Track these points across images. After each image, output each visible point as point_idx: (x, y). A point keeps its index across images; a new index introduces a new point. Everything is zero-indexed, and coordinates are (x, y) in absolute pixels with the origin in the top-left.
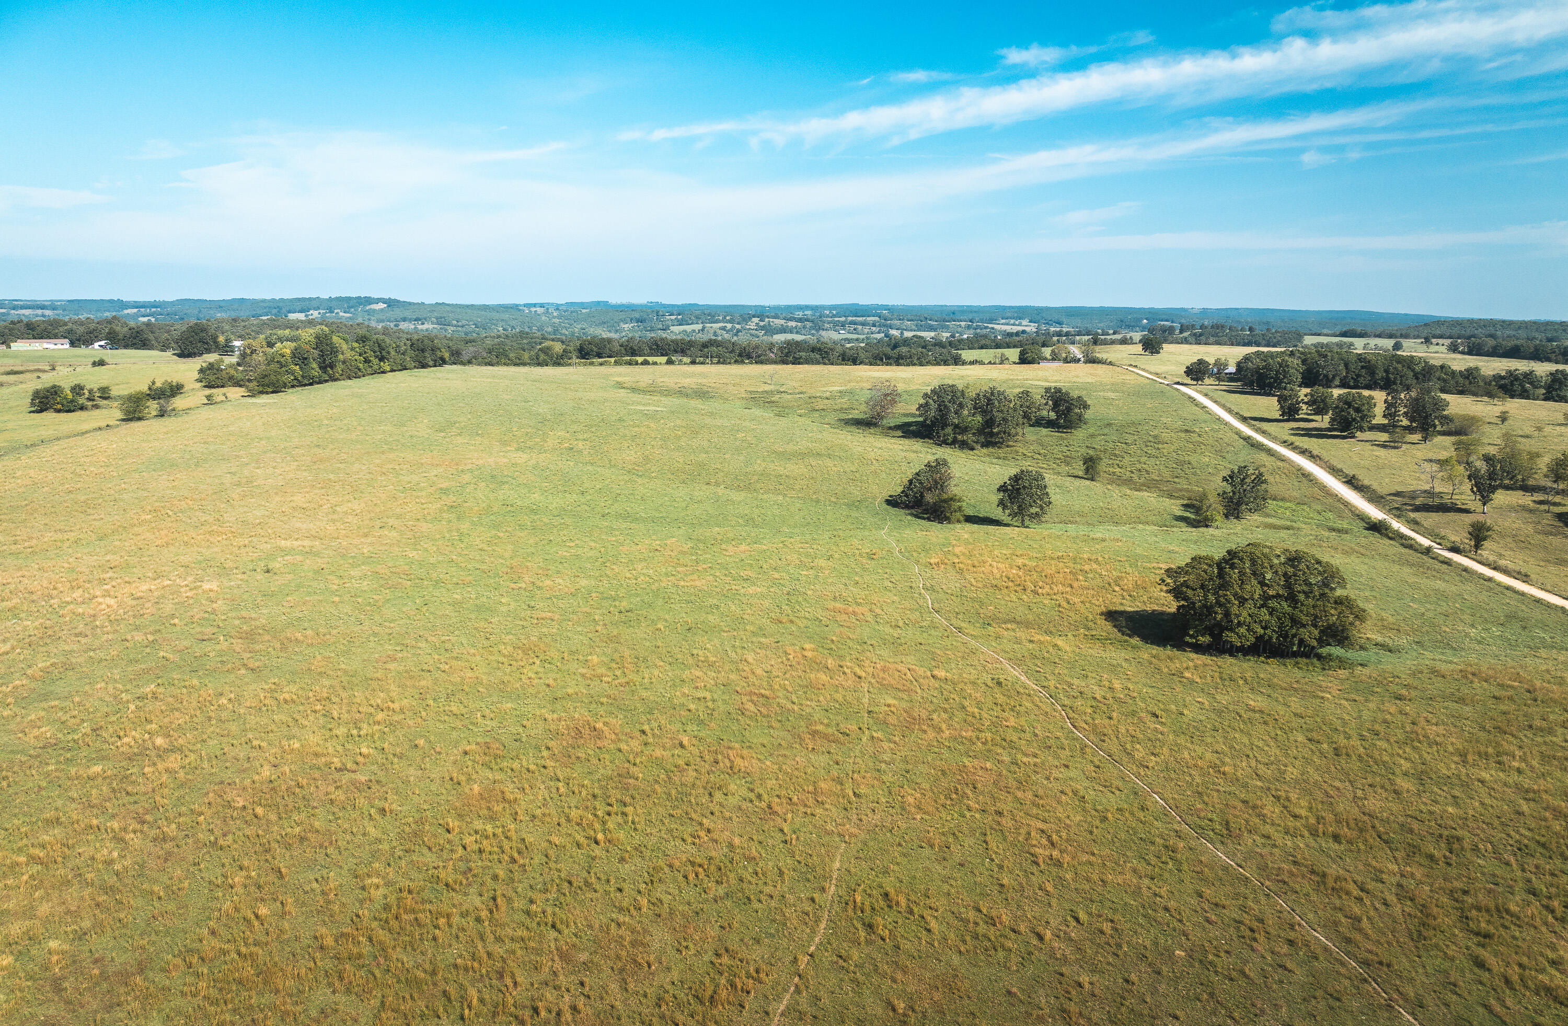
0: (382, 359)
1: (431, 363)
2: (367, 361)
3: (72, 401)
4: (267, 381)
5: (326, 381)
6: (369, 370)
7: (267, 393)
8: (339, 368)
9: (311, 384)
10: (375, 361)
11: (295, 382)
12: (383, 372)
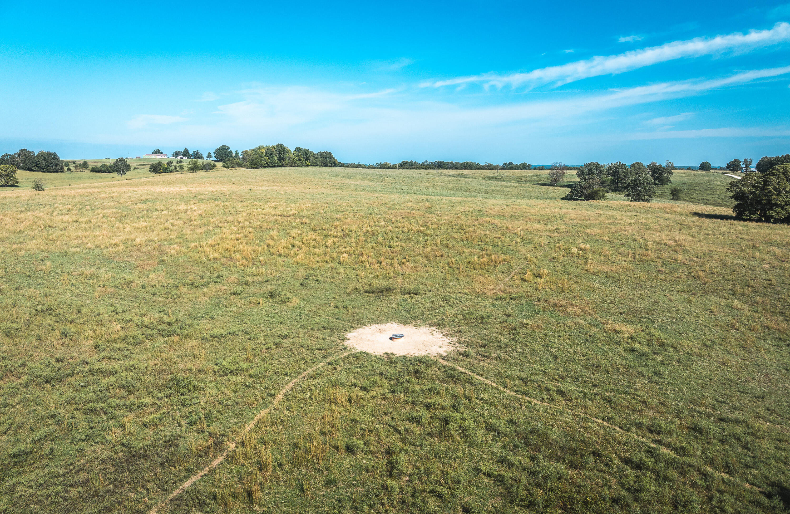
0: (307, 159)
1: (329, 164)
2: (300, 160)
3: (167, 168)
4: (254, 162)
5: (280, 166)
6: (301, 164)
7: (253, 168)
8: (287, 161)
9: (273, 167)
10: (303, 160)
11: (266, 165)
12: (307, 166)
